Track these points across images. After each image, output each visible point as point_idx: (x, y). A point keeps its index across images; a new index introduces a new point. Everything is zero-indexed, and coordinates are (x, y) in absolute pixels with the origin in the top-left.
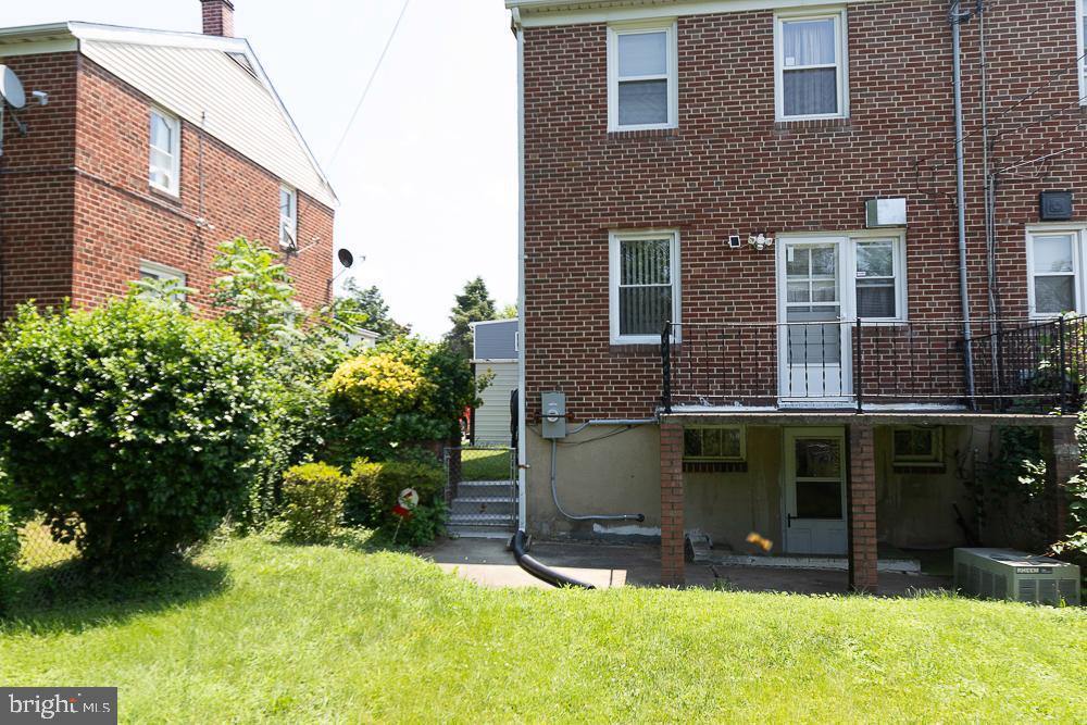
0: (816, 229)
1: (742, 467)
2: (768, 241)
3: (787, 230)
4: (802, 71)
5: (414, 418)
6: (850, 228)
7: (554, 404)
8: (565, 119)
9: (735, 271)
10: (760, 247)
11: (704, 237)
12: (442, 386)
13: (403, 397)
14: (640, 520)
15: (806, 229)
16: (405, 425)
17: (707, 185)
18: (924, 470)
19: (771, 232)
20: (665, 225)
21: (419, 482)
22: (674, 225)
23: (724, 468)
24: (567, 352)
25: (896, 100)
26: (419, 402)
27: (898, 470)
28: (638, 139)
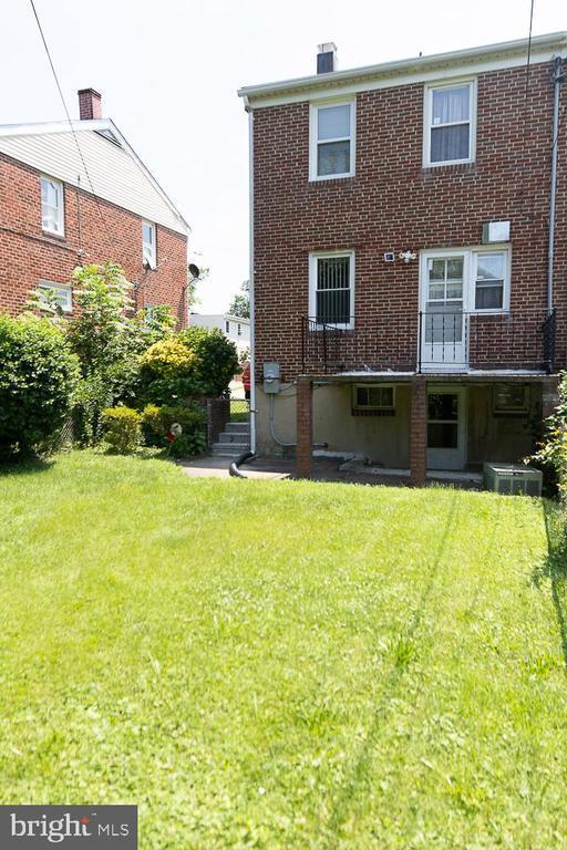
0: (447, 246)
1: (392, 413)
2: (413, 256)
3: (427, 247)
4: (447, 127)
5: (187, 380)
6: (471, 244)
7: (272, 371)
8: (281, 174)
9: (390, 278)
10: (407, 261)
11: (370, 254)
12: (206, 359)
13: (181, 367)
14: (326, 447)
15: (440, 246)
16: (182, 384)
17: (373, 217)
18: (514, 416)
19: (416, 249)
20: (344, 247)
21: (181, 419)
22: (350, 247)
23: (379, 413)
24: (281, 336)
25: (510, 146)
26: (192, 370)
27: (496, 416)
28: (328, 186)
